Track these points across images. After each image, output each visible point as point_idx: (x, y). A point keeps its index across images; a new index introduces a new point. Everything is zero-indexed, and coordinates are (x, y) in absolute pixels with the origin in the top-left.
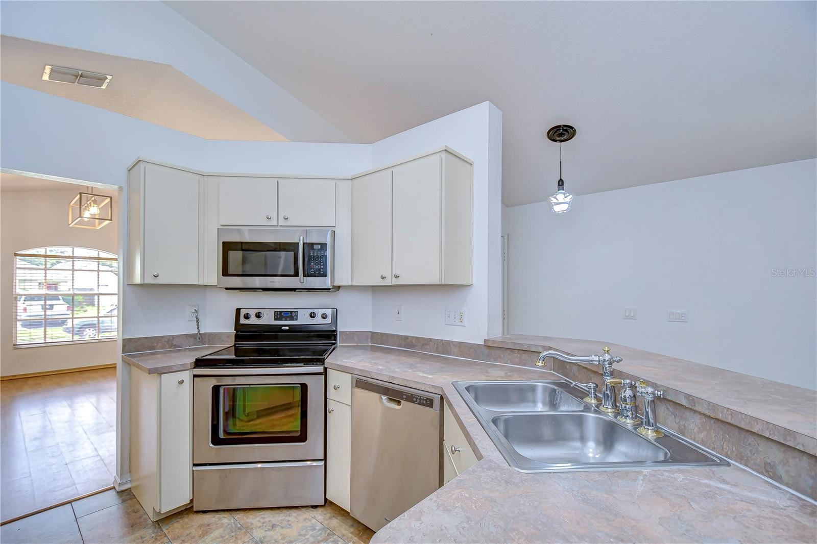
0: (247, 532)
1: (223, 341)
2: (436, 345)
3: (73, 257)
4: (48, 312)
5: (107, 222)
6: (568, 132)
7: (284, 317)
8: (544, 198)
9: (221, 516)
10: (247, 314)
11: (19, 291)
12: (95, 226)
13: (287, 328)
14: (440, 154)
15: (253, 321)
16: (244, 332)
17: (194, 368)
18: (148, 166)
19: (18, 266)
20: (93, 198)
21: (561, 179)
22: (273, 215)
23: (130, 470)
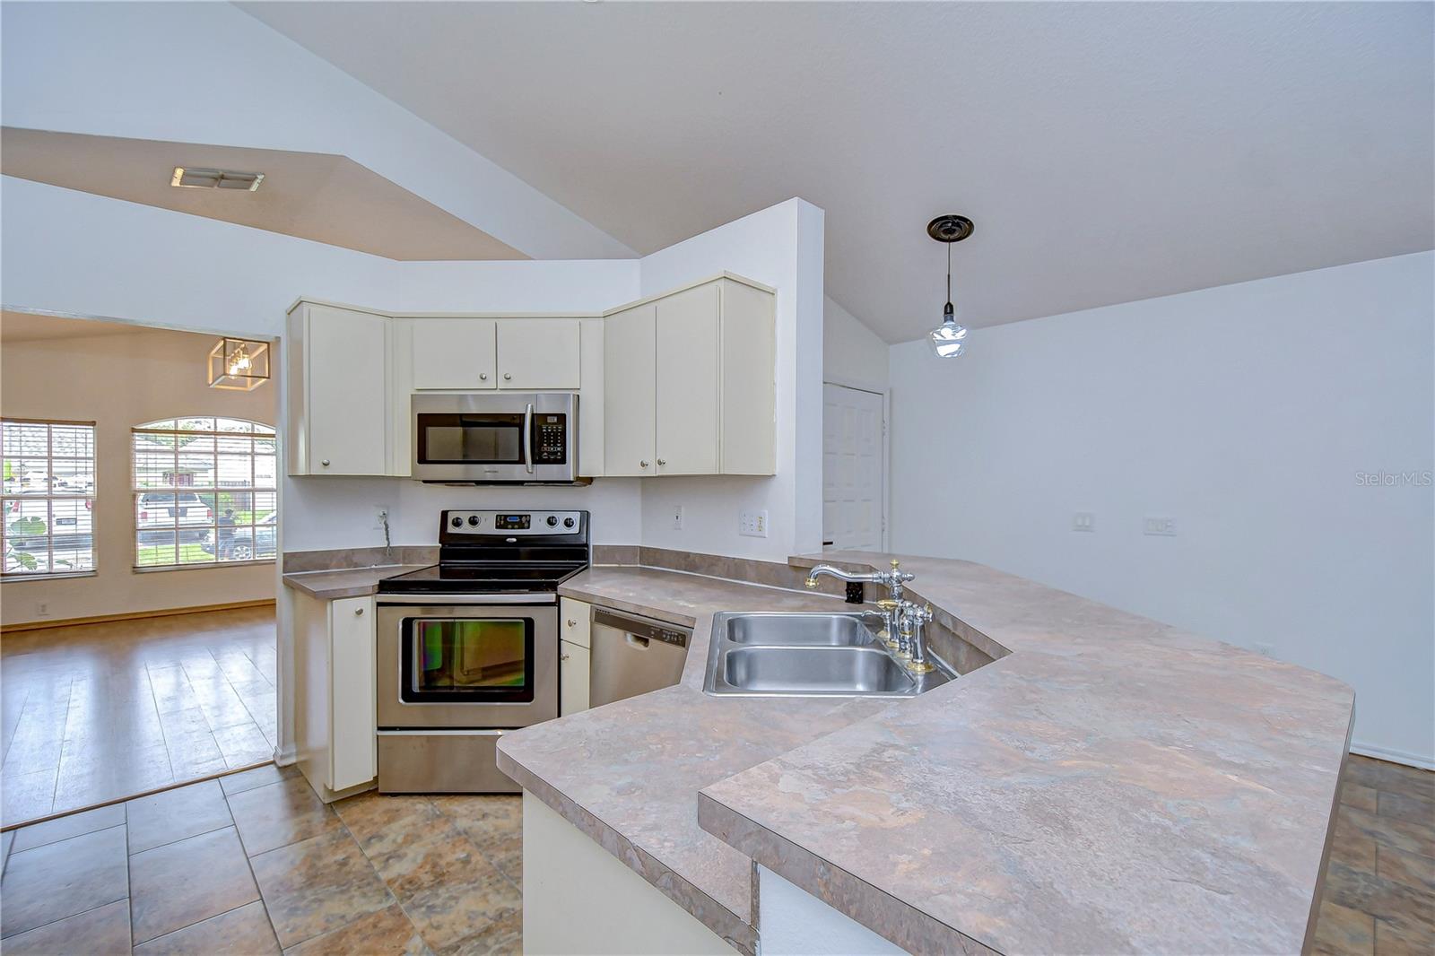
0: (447, 821)
1: (424, 558)
2: (726, 566)
3: (215, 433)
4: (182, 520)
5: (264, 380)
6: (960, 227)
7: (510, 523)
8: (925, 333)
9: (416, 801)
10: (458, 518)
11: (139, 486)
12: (246, 386)
13: (515, 540)
14: (716, 283)
15: (465, 529)
16: (453, 545)
17: (378, 593)
18: (314, 308)
19: (138, 447)
20: (243, 346)
21: (949, 303)
22: (490, 374)
23: (296, 739)
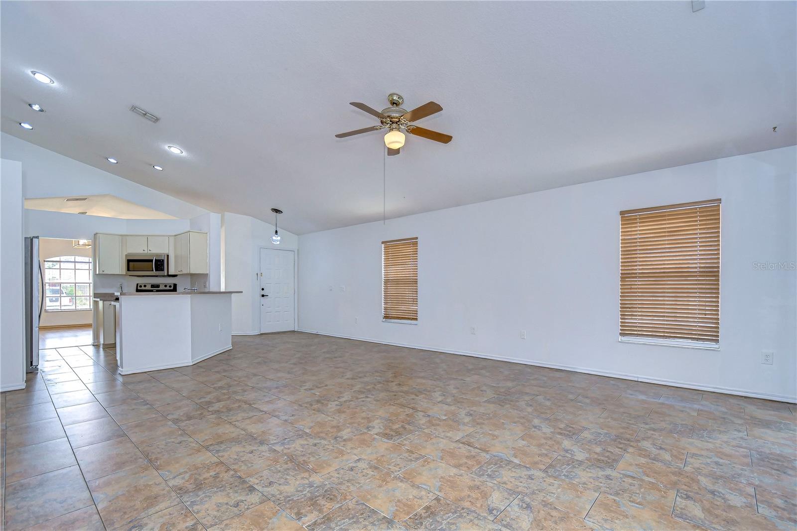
3: (75, 262)
5: (91, 246)
7: (155, 287)
10: (141, 285)
15: (143, 288)
21: (276, 230)
22: (146, 249)
23: (97, 339)
